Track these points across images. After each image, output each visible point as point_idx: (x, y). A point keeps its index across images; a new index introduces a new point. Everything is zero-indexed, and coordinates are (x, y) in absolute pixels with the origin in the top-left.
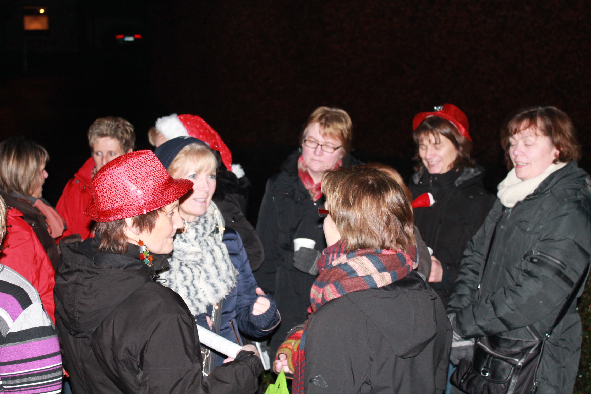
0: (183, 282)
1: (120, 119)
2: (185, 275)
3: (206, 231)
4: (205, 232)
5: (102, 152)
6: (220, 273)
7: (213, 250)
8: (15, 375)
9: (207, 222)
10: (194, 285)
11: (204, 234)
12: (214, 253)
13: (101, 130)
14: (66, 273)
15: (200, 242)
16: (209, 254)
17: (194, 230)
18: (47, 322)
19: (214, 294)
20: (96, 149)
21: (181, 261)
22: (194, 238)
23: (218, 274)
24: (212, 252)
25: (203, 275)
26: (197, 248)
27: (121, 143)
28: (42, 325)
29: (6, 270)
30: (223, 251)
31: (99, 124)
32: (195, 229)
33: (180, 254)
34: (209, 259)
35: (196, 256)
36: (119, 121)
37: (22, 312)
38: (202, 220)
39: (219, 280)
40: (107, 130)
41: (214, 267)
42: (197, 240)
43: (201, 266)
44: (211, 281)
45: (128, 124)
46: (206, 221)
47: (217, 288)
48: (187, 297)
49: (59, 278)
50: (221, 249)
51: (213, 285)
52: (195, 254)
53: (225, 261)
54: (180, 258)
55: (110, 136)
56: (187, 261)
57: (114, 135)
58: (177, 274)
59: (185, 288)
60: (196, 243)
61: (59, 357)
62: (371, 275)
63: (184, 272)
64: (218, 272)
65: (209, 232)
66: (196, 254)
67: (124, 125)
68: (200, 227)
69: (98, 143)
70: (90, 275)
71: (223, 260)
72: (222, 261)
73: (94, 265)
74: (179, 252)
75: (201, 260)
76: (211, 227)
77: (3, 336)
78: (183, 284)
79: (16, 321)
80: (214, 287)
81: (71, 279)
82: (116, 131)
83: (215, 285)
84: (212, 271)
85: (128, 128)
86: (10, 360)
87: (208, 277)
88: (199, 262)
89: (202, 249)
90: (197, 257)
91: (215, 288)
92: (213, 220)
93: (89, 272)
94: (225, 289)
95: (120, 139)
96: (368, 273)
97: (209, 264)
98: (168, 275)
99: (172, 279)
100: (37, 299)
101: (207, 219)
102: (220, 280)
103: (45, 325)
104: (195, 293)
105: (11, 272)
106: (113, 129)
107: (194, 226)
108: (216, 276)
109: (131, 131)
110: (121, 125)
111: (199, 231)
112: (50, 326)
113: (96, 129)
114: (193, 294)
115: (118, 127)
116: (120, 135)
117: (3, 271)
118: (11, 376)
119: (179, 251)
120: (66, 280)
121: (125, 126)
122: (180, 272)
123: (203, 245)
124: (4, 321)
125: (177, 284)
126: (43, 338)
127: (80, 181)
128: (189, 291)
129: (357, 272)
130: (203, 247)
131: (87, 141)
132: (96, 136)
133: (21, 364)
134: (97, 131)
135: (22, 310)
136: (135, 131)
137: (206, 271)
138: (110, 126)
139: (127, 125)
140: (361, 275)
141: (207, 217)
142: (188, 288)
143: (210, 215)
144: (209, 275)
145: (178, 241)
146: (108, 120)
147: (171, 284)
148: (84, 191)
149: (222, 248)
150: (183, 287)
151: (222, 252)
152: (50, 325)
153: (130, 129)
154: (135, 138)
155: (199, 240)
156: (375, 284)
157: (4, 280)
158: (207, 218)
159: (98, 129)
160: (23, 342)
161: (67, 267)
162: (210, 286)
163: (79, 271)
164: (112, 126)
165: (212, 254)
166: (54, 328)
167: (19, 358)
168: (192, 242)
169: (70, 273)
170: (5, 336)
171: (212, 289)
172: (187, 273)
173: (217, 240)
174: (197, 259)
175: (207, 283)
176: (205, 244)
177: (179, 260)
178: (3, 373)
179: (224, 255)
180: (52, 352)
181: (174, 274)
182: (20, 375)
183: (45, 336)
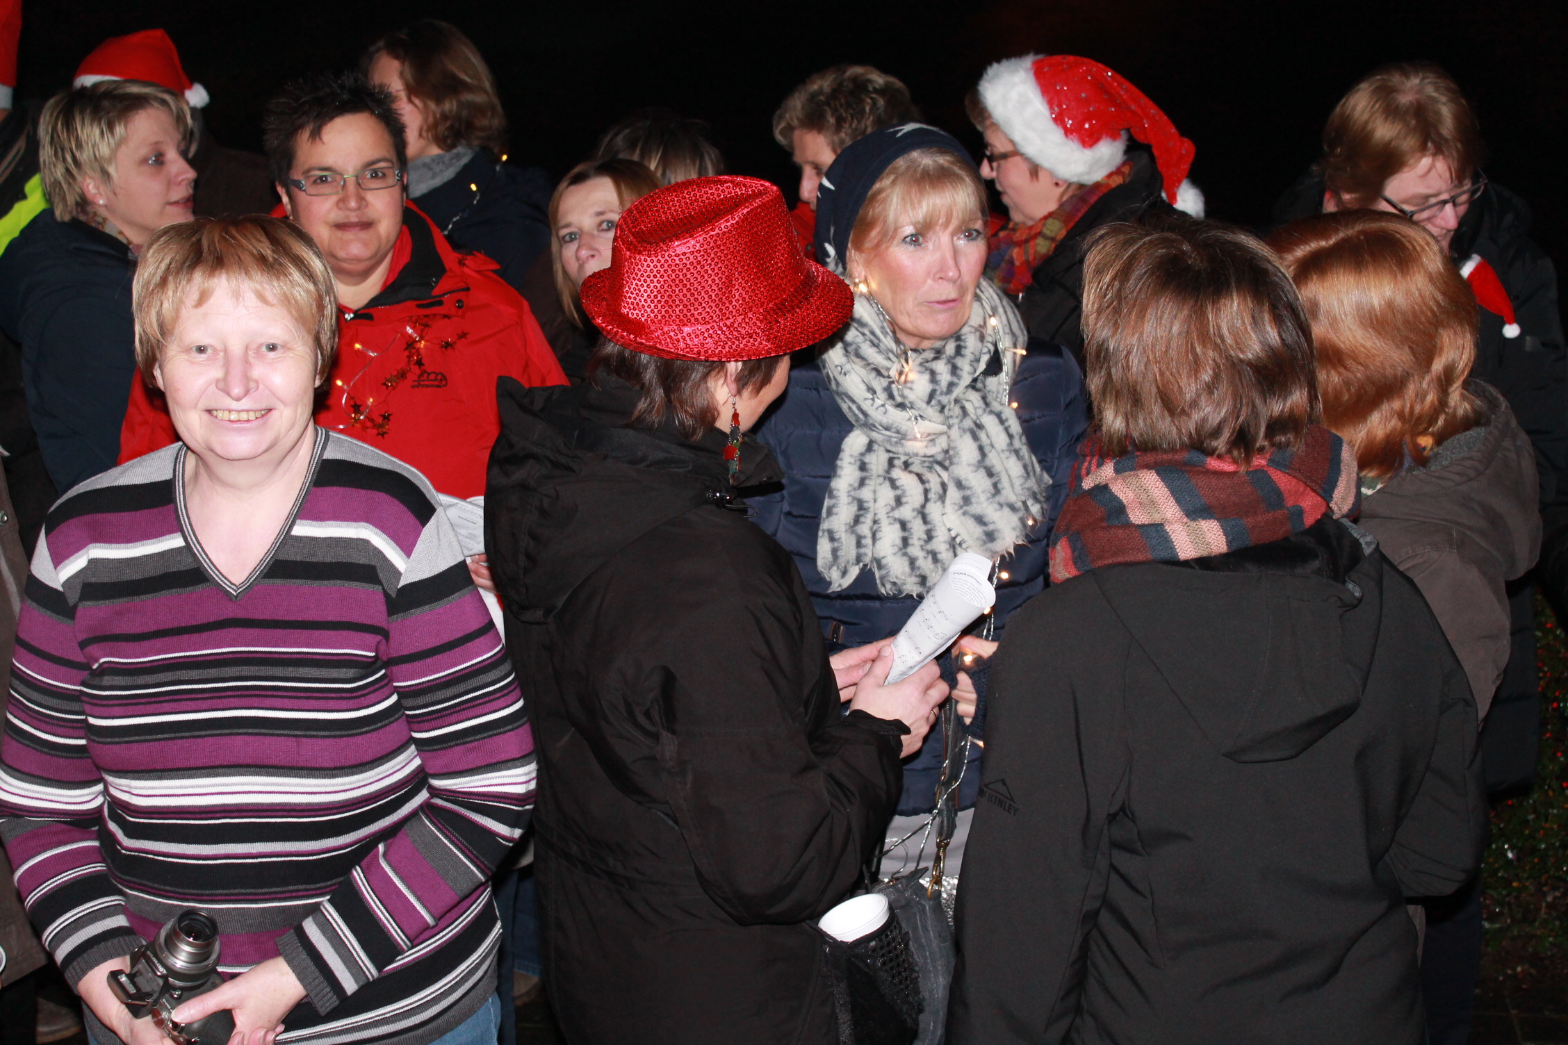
0: (893, 509)
2: (899, 492)
3: (959, 377)
4: (955, 380)
6: (1000, 486)
7: (980, 426)
9: (964, 351)
10: (925, 519)
11: (951, 385)
12: (982, 435)
15: (943, 408)
16: (968, 438)
17: (927, 376)
19: (985, 543)
21: (891, 455)
22: (926, 399)
23: (993, 491)
24: (976, 430)
25: (953, 494)
26: (934, 424)
30: (1009, 426)
32: (928, 372)
33: (890, 437)
34: (967, 451)
35: (930, 444)
37: (421, 530)
38: (950, 348)
39: (998, 507)
41: (982, 473)
42: (933, 402)
43: (946, 468)
44: (975, 509)
46: (959, 351)
47: (991, 527)
48: (901, 549)
50: (1002, 422)
51: (980, 520)
52: (929, 438)
53: (1017, 452)
54: (889, 448)
56: (906, 454)
58: (878, 487)
59: (898, 526)
60: (931, 412)
62: (1162, 524)
63: (898, 483)
64: (995, 485)
65: (966, 379)
66: (933, 437)
68: (941, 367)
71: (1010, 451)
72: (1007, 454)
74: (888, 433)
75: (947, 452)
76: (975, 364)
77: (389, 595)
78: (891, 514)
79: (412, 555)
80: (985, 524)
81: (519, 474)
83: (986, 520)
84: (979, 483)
87: (966, 500)
88: (940, 457)
89: (949, 427)
90: (935, 445)
91: (985, 528)
92: (979, 344)
94: (1014, 529)
96: (1157, 518)
97: (969, 465)
98: (855, 489)
99: (866, 502)
101: (962, 344)
102: (1001, 505)
104: (925, 537)
107: (927, 365)
108: (989, 495)
111: (938, 378)
114: (919, 539)
119: (887, 429)
122: (887, 484)
123: (951, 417)
125: (875, 514)
128: (906, 534)
129: (1129, 511)
130: (951, 421)
135: (420, 526)
137: (960, 485)
140: (1137, 523)
141: (963, 337)
142: (904, 525)
143: (973, 330)
144: (968, 493)
145: (883, 405)
147: (862, 512)
149: (1007, 420)
150: (890, 524)
151: (1007, 430)
155: (939, 402)
156: (1172, 548)
158: (964, 341)
161: (510, 445)
162: (971, 523)
165: (975, 437)
168: (919, 409)
169: (516, 461)
170: (394, 593)
171: (978, 531)
172: (906, 488)
173: (989, 399)
174: (935, 450)
175: (965, 514)
176: (957, 411)
177: (888, 451)
179: (1011, 436)
181: (872, 488)
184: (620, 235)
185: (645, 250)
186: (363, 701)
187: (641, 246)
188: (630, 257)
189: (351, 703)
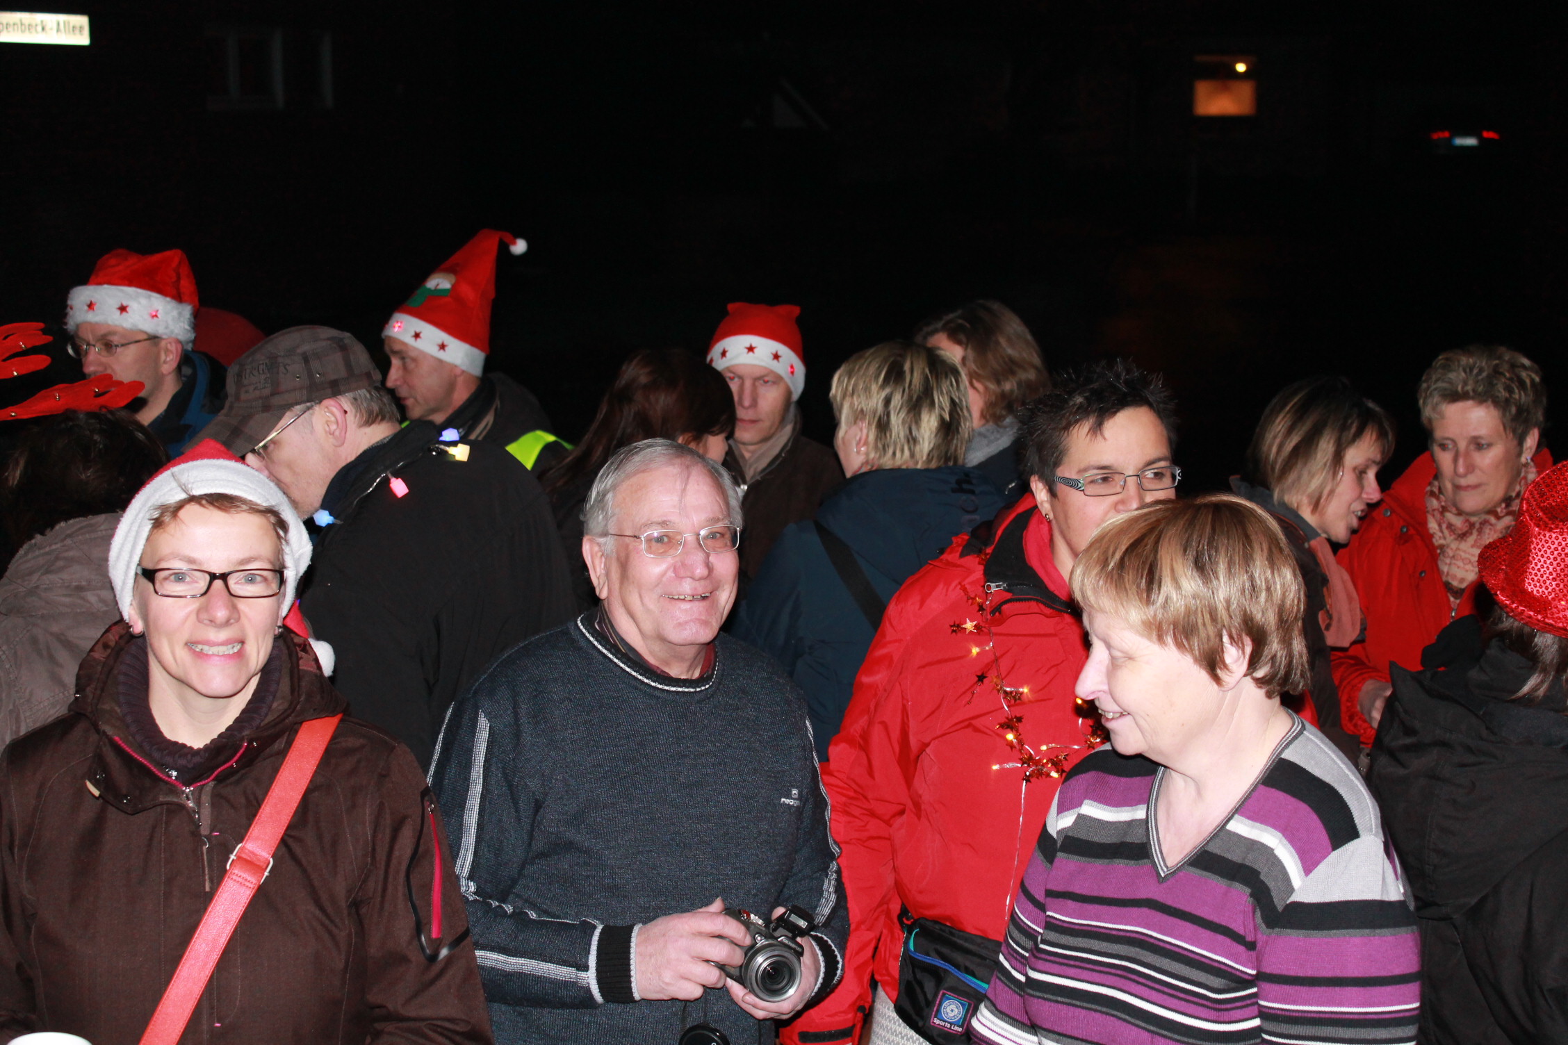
1: (1502, 349)
5: (1453, 441)
8: (1294, 1014)
13: (1450, 382)
14: (1407, 748)
18: (1394, 890)
20: (1439, 434)
27: (1504, 415)
28: (1378, 897)
29: (1309, 739)
31: (1447, 368)
36: (1500, 358)
37: (1330, 854)
40: (1465, 383)
45: (1526, 362)
49: (1383, 760)
55: (1473, 398)
57: (1481, 397)
61: (1414, 988)
67: (1513, 366)
69: (1442, 416)
70: (1472, 759)
73: (1484, 733)
77: (1275, 907)
79: (1311, 875)
81: (1418, 763)
82: (1490, 383)
85: (1524, 374)
86: (1285, 972)
93: (1469, 749)
95: (1502, 405)
100: (1374, 827)
103: (1386, 899)
105: (1317, 745)
106: (1482, 379)
109: (1532, 381)
110: (1505, 368)
112: (1399, 902)
113: (1437, 381)
115: (1496, 372)
116: (1503, 394)
117: (1300, 738)
118: (1283, 1013)
120: (1403, 765)
121: (1517, 370)
124: (1283, 868)
126: (1378, 931)
127: (1393, 512)
131: (1417, 412)
132: (1436, 399)
133: (1311, 988)
134: (1440, 384)
135: (1330, 849)
136: (1543, 379)
138: (1475, 371)
139: (1524, 367)
146: (1470, 354)
148: (1403, 539)
152: (1402, 898)
153: (1531, 375)
154: (1545, 401)
157: (1298, 762)
159: (1443, 381)
160: (1325, 932)
161: (1409, 731)
163: (1443, 744)
164: (1481, 370)
166: (1412, 908)
167: (1309, 973)
169: (1417, 748)
170: (1280, 908)
178: (1265, 1000)
180: (1397, 971)
182: (1306, 1015)
183: (1381, 926)
184: (1527, 509)
185: (1557, 528)
186: (1226, 1016)
187: (1553, 524)
188: (1539, 534)
189: (1213, 1014)
